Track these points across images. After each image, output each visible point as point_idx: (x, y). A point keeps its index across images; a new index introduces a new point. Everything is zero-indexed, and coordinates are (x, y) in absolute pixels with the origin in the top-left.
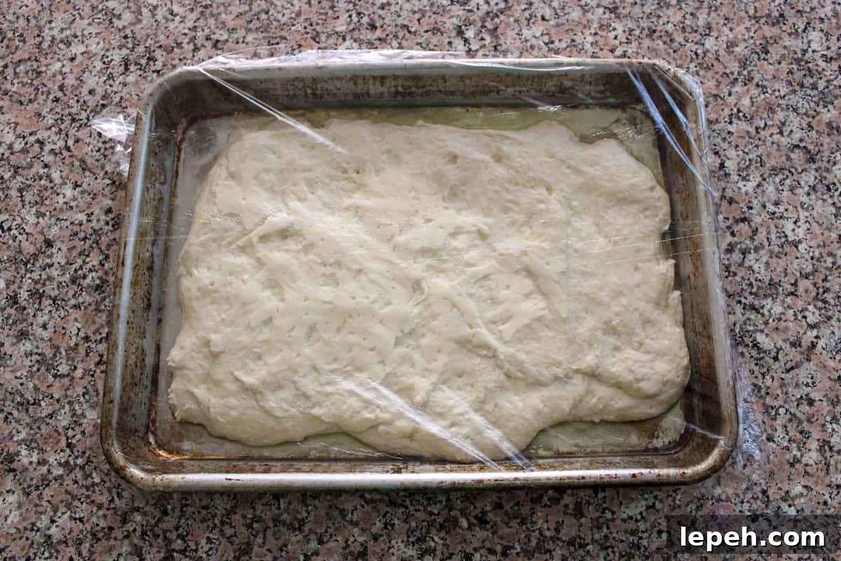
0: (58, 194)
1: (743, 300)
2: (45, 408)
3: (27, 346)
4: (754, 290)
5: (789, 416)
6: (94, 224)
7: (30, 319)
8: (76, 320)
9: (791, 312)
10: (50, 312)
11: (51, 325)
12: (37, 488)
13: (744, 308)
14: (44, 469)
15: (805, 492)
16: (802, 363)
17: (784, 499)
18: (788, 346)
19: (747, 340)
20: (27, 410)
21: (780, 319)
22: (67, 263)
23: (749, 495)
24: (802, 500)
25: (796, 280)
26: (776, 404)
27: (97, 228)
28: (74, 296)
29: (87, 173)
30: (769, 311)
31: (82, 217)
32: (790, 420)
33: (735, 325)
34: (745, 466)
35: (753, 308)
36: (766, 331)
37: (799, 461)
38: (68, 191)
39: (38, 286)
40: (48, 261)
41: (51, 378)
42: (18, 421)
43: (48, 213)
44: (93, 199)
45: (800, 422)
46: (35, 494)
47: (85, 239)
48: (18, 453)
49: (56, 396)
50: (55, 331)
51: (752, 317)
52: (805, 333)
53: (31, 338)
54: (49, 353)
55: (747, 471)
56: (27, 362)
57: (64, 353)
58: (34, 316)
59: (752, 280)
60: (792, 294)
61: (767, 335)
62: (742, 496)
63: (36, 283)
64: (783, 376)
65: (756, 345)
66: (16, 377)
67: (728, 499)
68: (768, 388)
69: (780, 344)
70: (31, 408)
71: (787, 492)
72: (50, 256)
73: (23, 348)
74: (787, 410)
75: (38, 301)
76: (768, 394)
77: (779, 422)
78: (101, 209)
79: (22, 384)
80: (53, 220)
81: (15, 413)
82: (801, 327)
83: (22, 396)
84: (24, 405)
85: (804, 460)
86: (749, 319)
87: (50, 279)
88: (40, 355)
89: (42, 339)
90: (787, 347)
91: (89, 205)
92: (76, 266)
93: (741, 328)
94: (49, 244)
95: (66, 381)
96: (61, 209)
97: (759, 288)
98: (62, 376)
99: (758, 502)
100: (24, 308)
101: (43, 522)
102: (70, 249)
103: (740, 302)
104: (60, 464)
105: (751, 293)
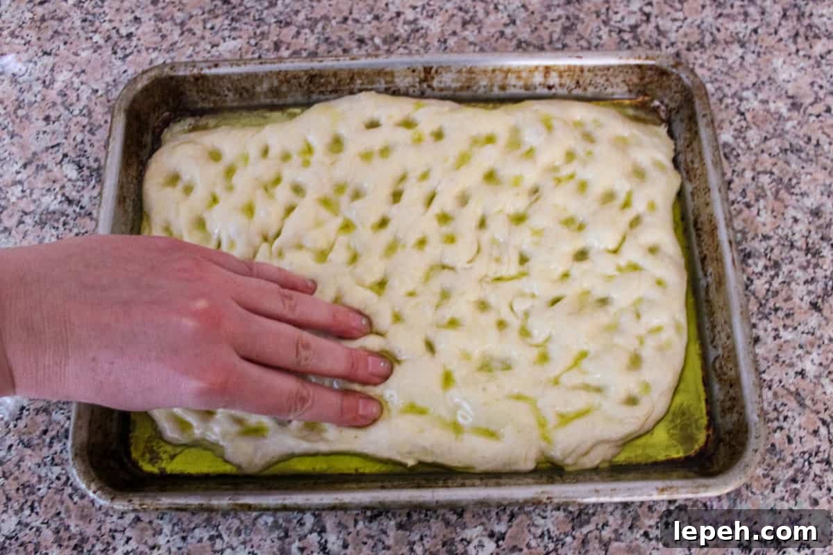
0: (821, 364)
1: (78, 210)
2: (775, 148)
3: (809, 202)
4: (63, 219)
5: (71, 108)
6: (770, 327)
7: (812, 228)
8: (764, 225)
9: (34, 197)
10: (794, 234)
11: (790, 221)
12: (763, 83)
13: (79, 202)
14: (761, 96)
15: (79, 52)
16: (42, 152)
17: (100, 47)
18: (49, 167)
19: (86, 172)
20: (791, 145)
21: (49, 190)
22: (789, 284)
23: (128, 51)
24: (84, 46)
25: (17, 226)
26: (79, 118)
27: (765, 321)
28: (772, 249)
29: (793, 389)
30: (55, 198)
31: (786, 335)
32: (71, 105)
33: (94, 187)
34: (125, 71)
35: (70, 202)
36: (65, 180)
37: (76, 74)
38: (811, 369)
39: (814, 261)
40: (811, 287)
41: (775, 170)
42: (797, 136)
43: (826, 342)
44: (777, 356)
45: (63, 103)
46: (764, 78)
47: (776, 310)
48: (789, 110)
49: (765, 156)
50: (783, 214)
51: (74, 193)
52: (28, 177)
53: (806, 210)
54: (783, 194)
55: (125, 68)
56: (804, 188)
57: (769, 193)
58: (810, 232)
59: (61, 228)
60: (26, 214)
61: (66, 176)
62: (135, 50)
63: (816, 266)
64: (64, 141)
65: (80, 168)
66: (811, 174)
67: (147, 49)
68: (82, 131)
69: (56, 169)
70: (787, 146)
71: (95, 51)
72: (809, 293)
73: (812, 200)
74: (72, 113)
75: (810, 246)
76: (84, 127)
77: (84, 102)
78: (766, 343)
79: (803, 168)
80: (818, 333)
81: (801, 143)
82: (30, 182)
83: (800, 158)
84: (797, 150)
85: (71, 74)
86: (78, 191)
87: (804, 268)
88: (793, 194)
89: (795, 208)
90: (51, 165)
91: (780, 348)
92: (781, 279)
93: (88, 184)
94: (814, 306)
95: (759, 168)
96: (812, 345)
97: (57, 221)
98: (765, 172)
99: (122, 46)
100: (822, 239)
101: (750, 58)
102: (788, 299)
103: (82, 208)
104: (747, 99)
105: (67, 216)
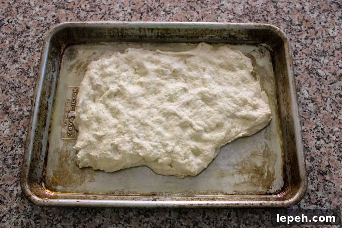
0: (33, 10)
1: (312, 57)
2: (23, 89)
3: (17, 66)
4: (317, 53)
5: (332, 101)
6: (48, 21)
7: (19, 56)
8: (38, 56)
9: (332, 62)
10: (27, 53)
11: (27, 58)
12: (18, 120)
13: (313, 60)
14: (21, 113)
15: (339, 130)
16: (337, 81)
17: (331, 133)
18: (331, 75)
19: (314, 72)
20: (15, 90)
21: (327, 65)
22: (35, 35)
23: (316, 130)
24: (338, 133)
25: (334, 51)
26: (326, 96)
27: (49, 22)
28: (38, 47)
29: (45, 2)
30: (323, 61)
31: (43, 18)
32: (333, 103)
33: (309, 66)
34: (314, 119)
35: (316, 60)
36: (322, 69)
37: (337, 118)
38: (37, 9)
39: (23, 43)
40: (27, 34)
41: (26, 78)
42: (11, 94)
43: (28, 17)
44: (48, 12)
45: (337, 103)
46: (16, 122)
47: (43, 26)
48: (10, 106)
49: (28, 85)
50: (29, 61)
51: (316, 63)
52: (338, 70)
53: (19, 62)
54: (26, 68)
55: (315, 121)
56: (16, 72)
57: (32, 68)
58: (20, 54)
59: (316, 50)
60: (332, 55)
61: (322, 70)
62: (313, 131)
63: (22, 42)
64: (329, 86)
65: (317, 74)
66: (11, 77)
67: (307, 131)
68: (323, 90)
69: (328, 74)
70: (17, 89)
71: (332, 130)
72: (29, 32)
73: (15, 67)
74: (331, 99)
75: (22, 49)
76: (323, 92)
77: (328, 103)
78: (51, 16)
79: (13, 80)
80: (30, 19)
81: (10, 91)
82: (336, 68)
83: (13, 84)
84: (14, 88)
85: (339, 118)
86: (315, 64)
87: (28, 41)
88: (22, 69)
89: (23, 63)
90: (330, 75)
91: (46, 14)
92: (39, 36)
93: (311, 67)
94: (28, 28)
95: (33, 79)
96: (34, 16)
97: (318, 53)
98: (31, 77)
99: (320, 133)
100: (16, 52)
101: (19, 133)
102: (37, 30)
103: (311, 58)
104: (28, 111)
105: (315, 55)
